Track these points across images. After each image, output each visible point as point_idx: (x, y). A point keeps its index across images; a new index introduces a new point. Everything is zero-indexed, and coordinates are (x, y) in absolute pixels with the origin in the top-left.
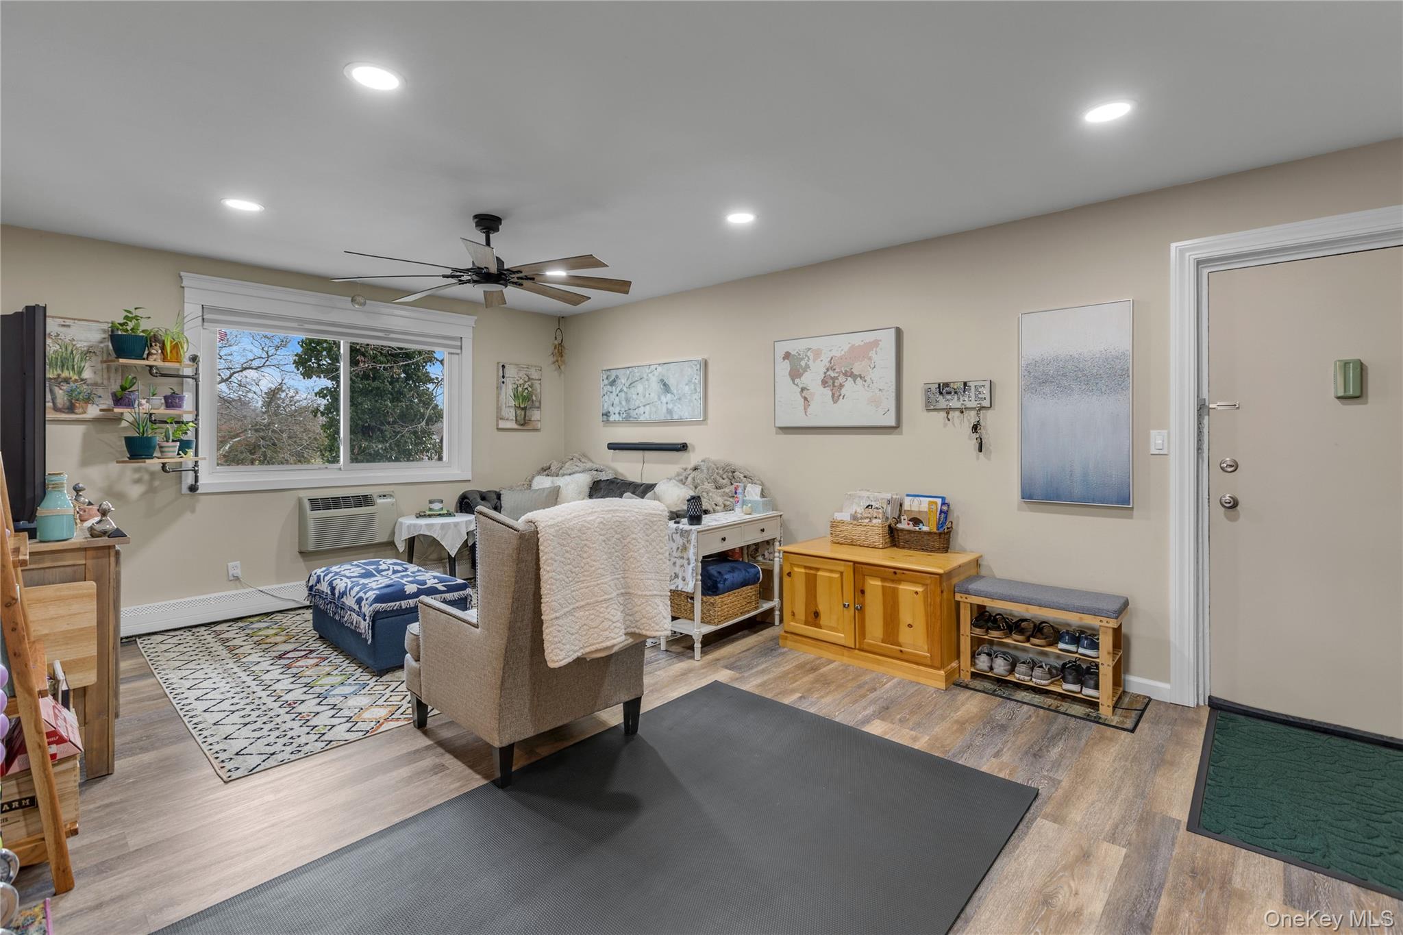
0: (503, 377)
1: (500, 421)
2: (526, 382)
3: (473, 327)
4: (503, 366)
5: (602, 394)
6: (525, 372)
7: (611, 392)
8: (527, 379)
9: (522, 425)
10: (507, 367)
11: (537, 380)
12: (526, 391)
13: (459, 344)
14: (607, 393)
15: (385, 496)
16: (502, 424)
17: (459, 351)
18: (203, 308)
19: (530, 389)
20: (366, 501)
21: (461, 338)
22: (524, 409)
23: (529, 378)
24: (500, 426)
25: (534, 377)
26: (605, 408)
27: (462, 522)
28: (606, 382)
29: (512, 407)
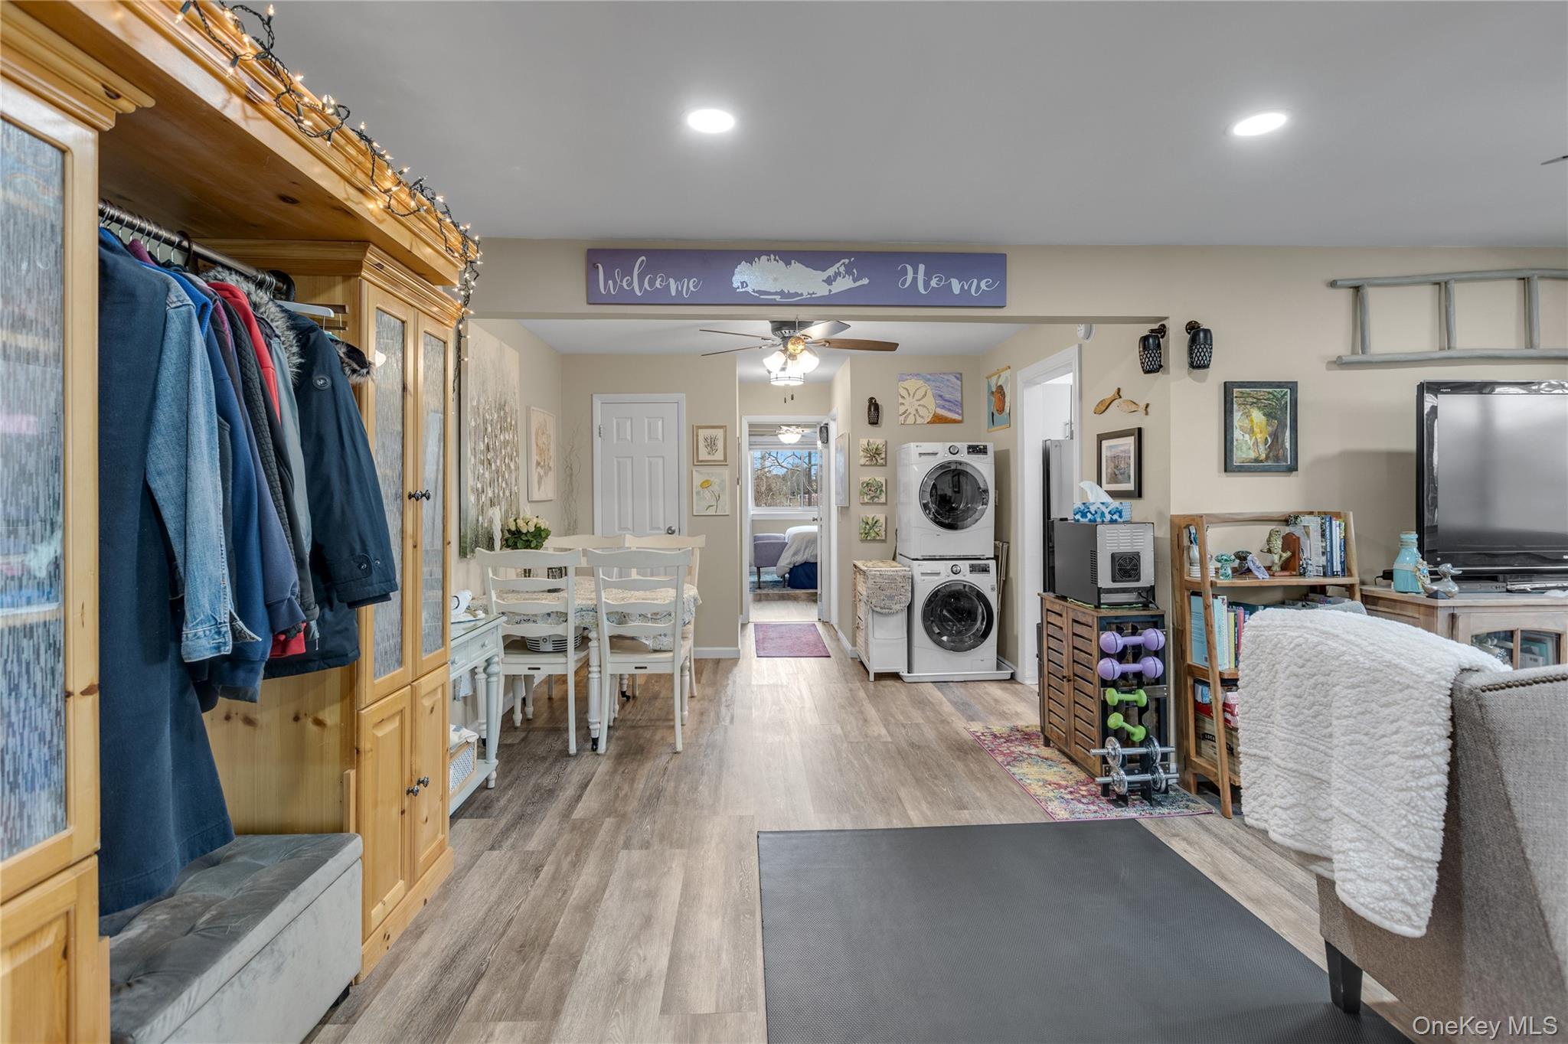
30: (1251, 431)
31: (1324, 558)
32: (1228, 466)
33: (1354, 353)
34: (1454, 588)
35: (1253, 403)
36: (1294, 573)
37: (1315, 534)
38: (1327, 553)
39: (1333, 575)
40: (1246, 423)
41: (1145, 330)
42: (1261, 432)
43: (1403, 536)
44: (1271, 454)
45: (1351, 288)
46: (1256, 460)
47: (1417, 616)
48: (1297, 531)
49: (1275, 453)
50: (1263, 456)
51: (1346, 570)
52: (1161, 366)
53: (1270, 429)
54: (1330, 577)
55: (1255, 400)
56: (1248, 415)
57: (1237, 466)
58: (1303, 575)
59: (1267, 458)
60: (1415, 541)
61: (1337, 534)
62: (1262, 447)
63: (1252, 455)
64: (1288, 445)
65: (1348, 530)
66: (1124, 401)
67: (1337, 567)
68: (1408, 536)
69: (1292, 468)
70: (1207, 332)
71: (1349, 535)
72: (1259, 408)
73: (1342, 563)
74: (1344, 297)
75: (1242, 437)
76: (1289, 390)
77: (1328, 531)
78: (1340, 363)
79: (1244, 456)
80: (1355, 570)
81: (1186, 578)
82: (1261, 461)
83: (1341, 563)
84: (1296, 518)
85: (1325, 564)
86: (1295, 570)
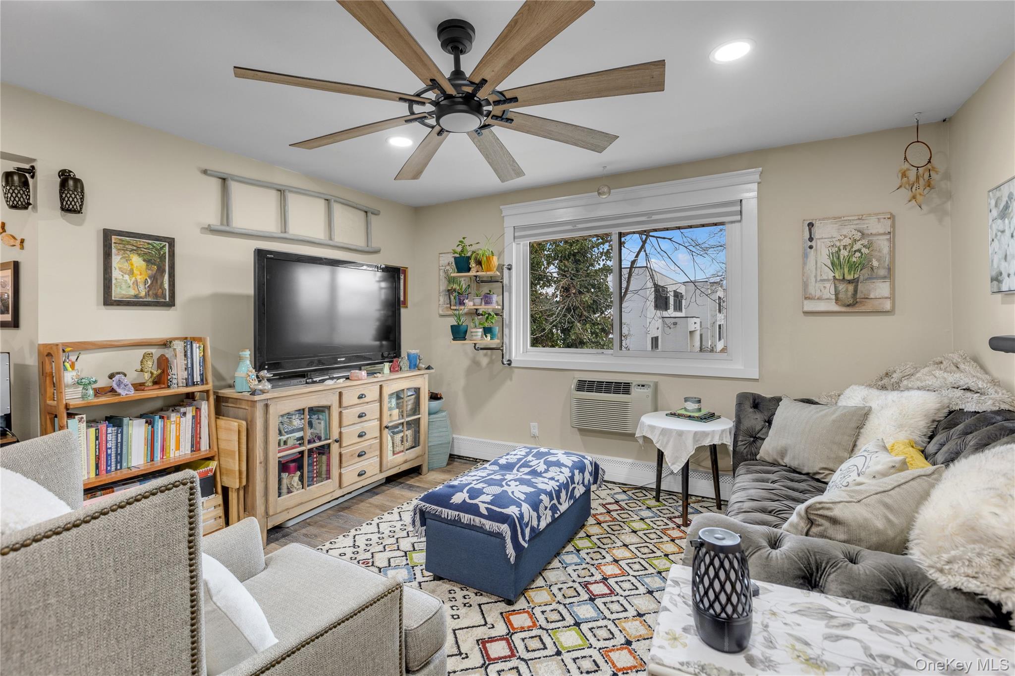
0: (811, 239)
1: (806, 302)
2: (855, 241)
3: (759, 183)
4: (811, 225)
5: (990, 240)
6: (855, 227)
7: (1003, 232)
8: (858, 236)
9: (848, 306)
10: (817, 224)
11: (884, 234)
12: (858, 254)
13: (738, 208)
14: (996, 235)
15: (643, 386)
16: (810, 306)
17: (738, 218)
18: (514, 229)
19: (864, 250)
20: (624, 388)
21: (741, 200)
22: (855, 282)
23: (863, 234)
24: (806, 309)
25: (874, 232)
26: (995, 265)
27: (689, 432)
28: (995, 213)
29: (828, 280)
30: (131, 273)
31: (186, 373)
32: (108, 301)
33: (222, 224)
34: (268, 386)
35: (133, 250)
36: (163, 386)
37: (180, 355)
38: (190, 369)
39: (194, 384)
40: (126, 266)
41: (11, 166)
42: (141, 274)
43: (241, 353)
44: (151, 293)
45: (220, 178)
46: (136, 296)
47: (247, 408)
48: (168, 353)
49: (154, 292)
50: (143, 294)
51: (203, 381)
52: (29, 204)
53: (150, 272)
54: (190, 386)
55: (135, 248)
56: (128, 260)
57: (115, 301)
58: (169, 387)
59: (147, 294)
60: (248, 356)
61: (197, 354)
62: (141, 287)
63: (132, 292)
64: (166, 286)
65: (206, 351)
66: (7, 235)
67: (197, 378)
68: (244, 353)
69: (171, 304)
70: (77, 181)
71: (206, 354)
72: (139, 255)
73: (202, 375)
74: (214, 185)
75: (121, 277)
76: (167, 244)
77: (189, 352)
78: (211, 230)
79: (124, 292)
80: (210, 378)
81: (49, 402)
82: (141, 298)
83: (200, 375)
84: (171, 342)
85: (187, 377)
86: (164, 384)
